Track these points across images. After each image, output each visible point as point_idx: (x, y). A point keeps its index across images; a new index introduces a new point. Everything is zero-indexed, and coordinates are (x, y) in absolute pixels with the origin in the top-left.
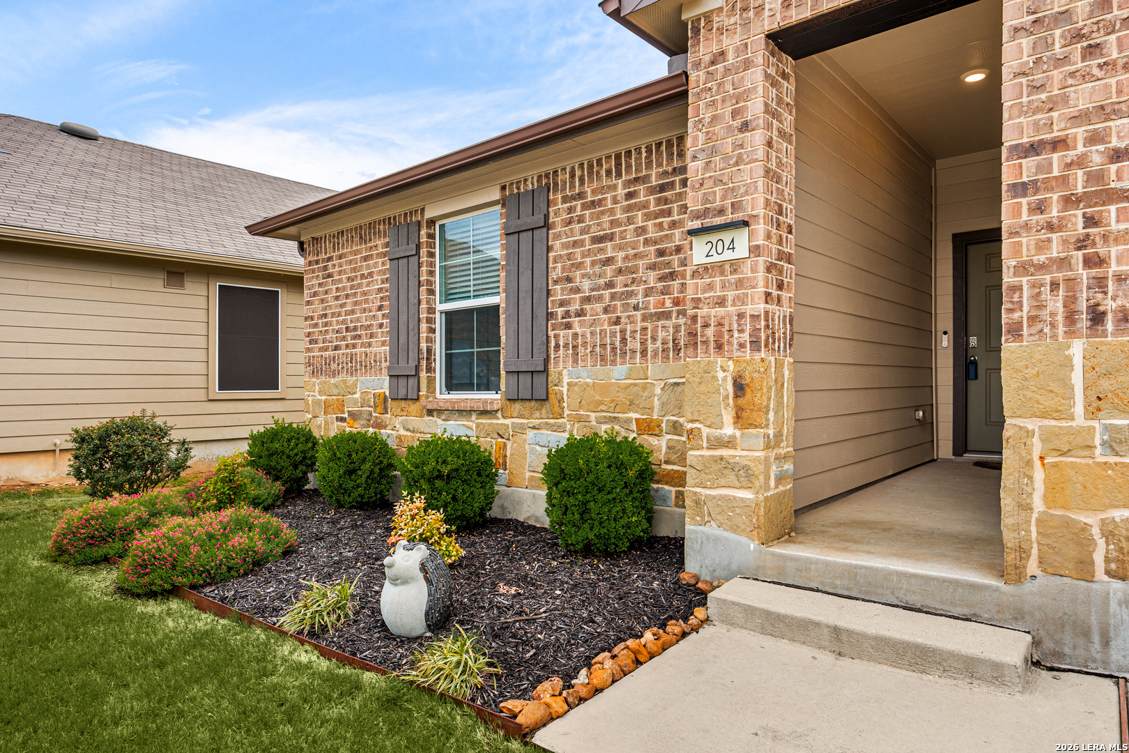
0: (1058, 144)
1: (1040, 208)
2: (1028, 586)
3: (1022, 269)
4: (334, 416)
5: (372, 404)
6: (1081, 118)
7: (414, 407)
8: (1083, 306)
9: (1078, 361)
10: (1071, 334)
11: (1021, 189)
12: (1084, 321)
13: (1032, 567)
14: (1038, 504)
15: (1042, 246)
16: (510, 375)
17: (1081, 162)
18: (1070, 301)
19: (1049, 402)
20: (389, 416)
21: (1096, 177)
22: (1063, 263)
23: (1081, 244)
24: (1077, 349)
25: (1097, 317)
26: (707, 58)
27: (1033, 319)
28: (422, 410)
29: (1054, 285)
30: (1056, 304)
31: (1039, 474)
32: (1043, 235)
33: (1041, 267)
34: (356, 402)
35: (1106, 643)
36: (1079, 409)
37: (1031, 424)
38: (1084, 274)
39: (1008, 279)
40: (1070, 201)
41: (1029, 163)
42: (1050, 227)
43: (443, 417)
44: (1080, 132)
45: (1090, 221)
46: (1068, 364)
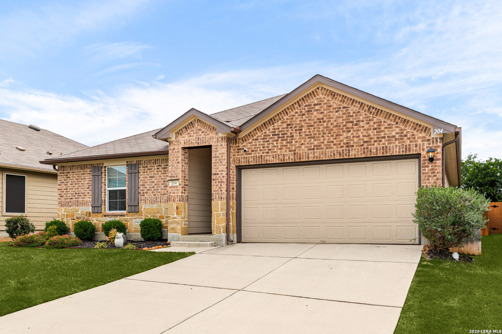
0: (218, 174)
1: (216, 183)
2: (215, 236)
3: (214, 191)
4: (70, 218)
5: (85, 214)
6: (220, 171)
7: (99, 215)
8: (220, 197)
9: (220, 204)
10: (219, 200)
11: (214, 180)
12: (220, 199)
13: (215, 233)
14: (216, 224)
15: (216, 188)
16: (129, 206)
17: (220, 177)
18: (219, 196)
19: (217, 210)
20: (91, 217)
21: (221, 179)
22: (218, 190)
23: (220, 188)
24: (220, 202)
25: (221, 198)
26: (172, 149)
27: (215, 198)
28: (103, 216)
29: (217, 193)
30: (217, 196)
31: (216, 220)
32: (216, 186)
33: (216, 191)
34: (79, 214)
35: (222, 242)
36: (220, 211)
37: (215, 213)
38: (220, 192)
39: (212, 192)
40: (219, 182)
41: (215, 176)
42: (217, 185)
43: (110, 217)
44: (220, 173)
45: (221, 185)
46: (218, 205)
